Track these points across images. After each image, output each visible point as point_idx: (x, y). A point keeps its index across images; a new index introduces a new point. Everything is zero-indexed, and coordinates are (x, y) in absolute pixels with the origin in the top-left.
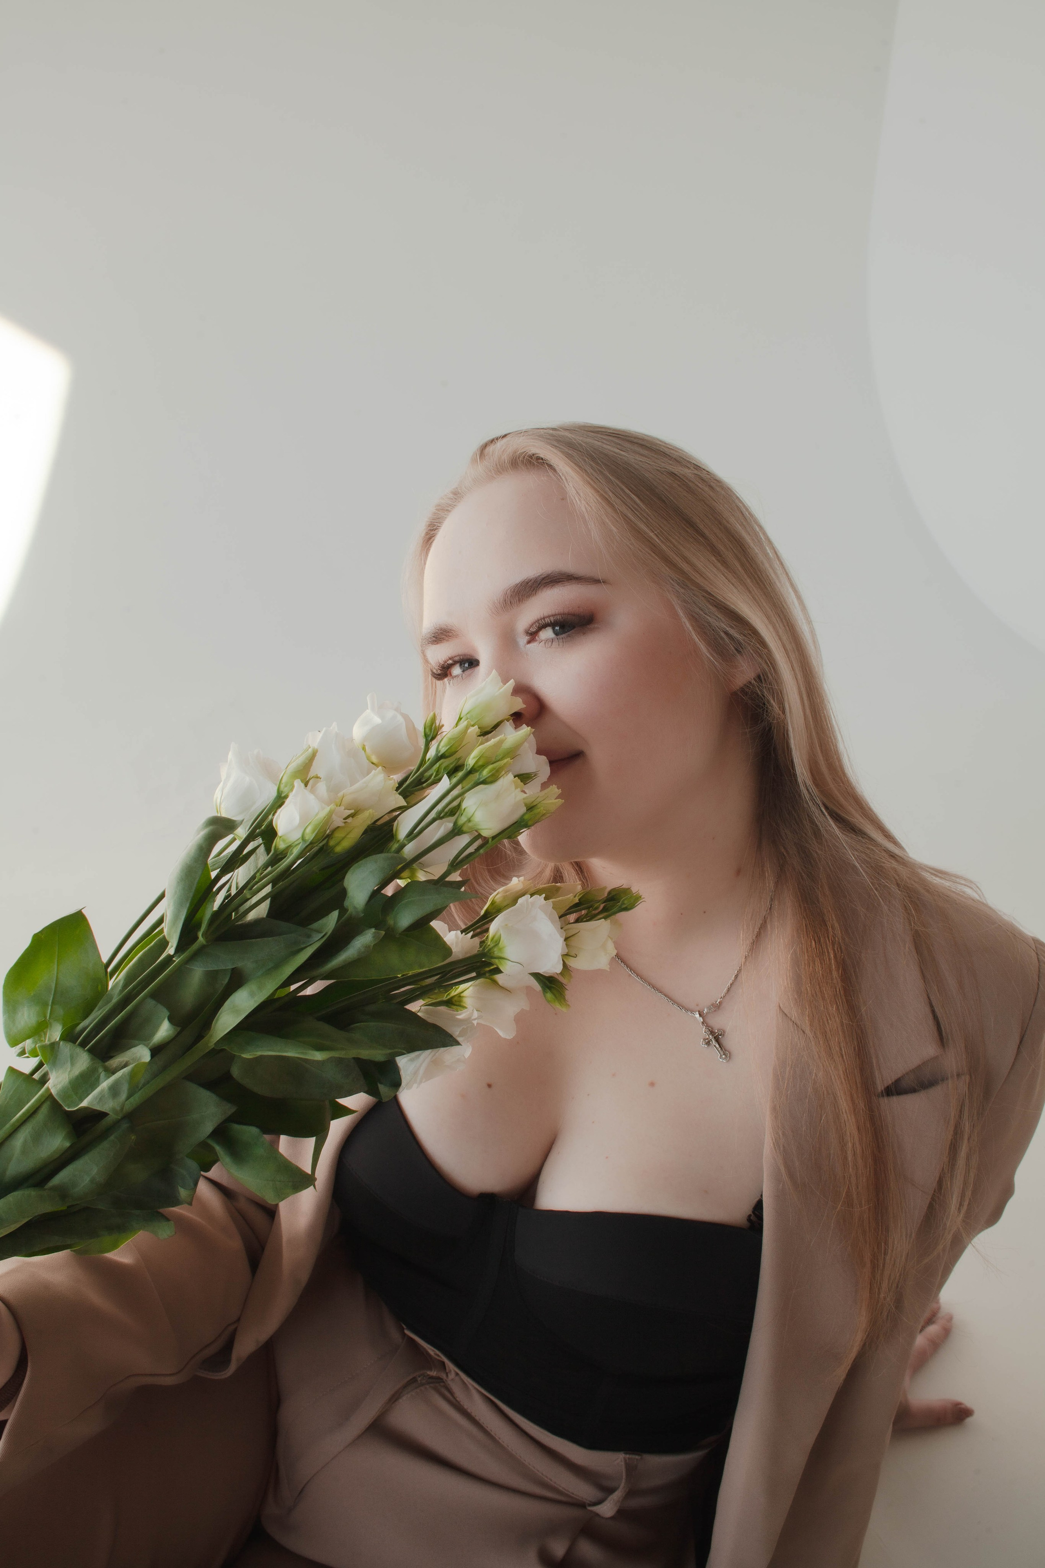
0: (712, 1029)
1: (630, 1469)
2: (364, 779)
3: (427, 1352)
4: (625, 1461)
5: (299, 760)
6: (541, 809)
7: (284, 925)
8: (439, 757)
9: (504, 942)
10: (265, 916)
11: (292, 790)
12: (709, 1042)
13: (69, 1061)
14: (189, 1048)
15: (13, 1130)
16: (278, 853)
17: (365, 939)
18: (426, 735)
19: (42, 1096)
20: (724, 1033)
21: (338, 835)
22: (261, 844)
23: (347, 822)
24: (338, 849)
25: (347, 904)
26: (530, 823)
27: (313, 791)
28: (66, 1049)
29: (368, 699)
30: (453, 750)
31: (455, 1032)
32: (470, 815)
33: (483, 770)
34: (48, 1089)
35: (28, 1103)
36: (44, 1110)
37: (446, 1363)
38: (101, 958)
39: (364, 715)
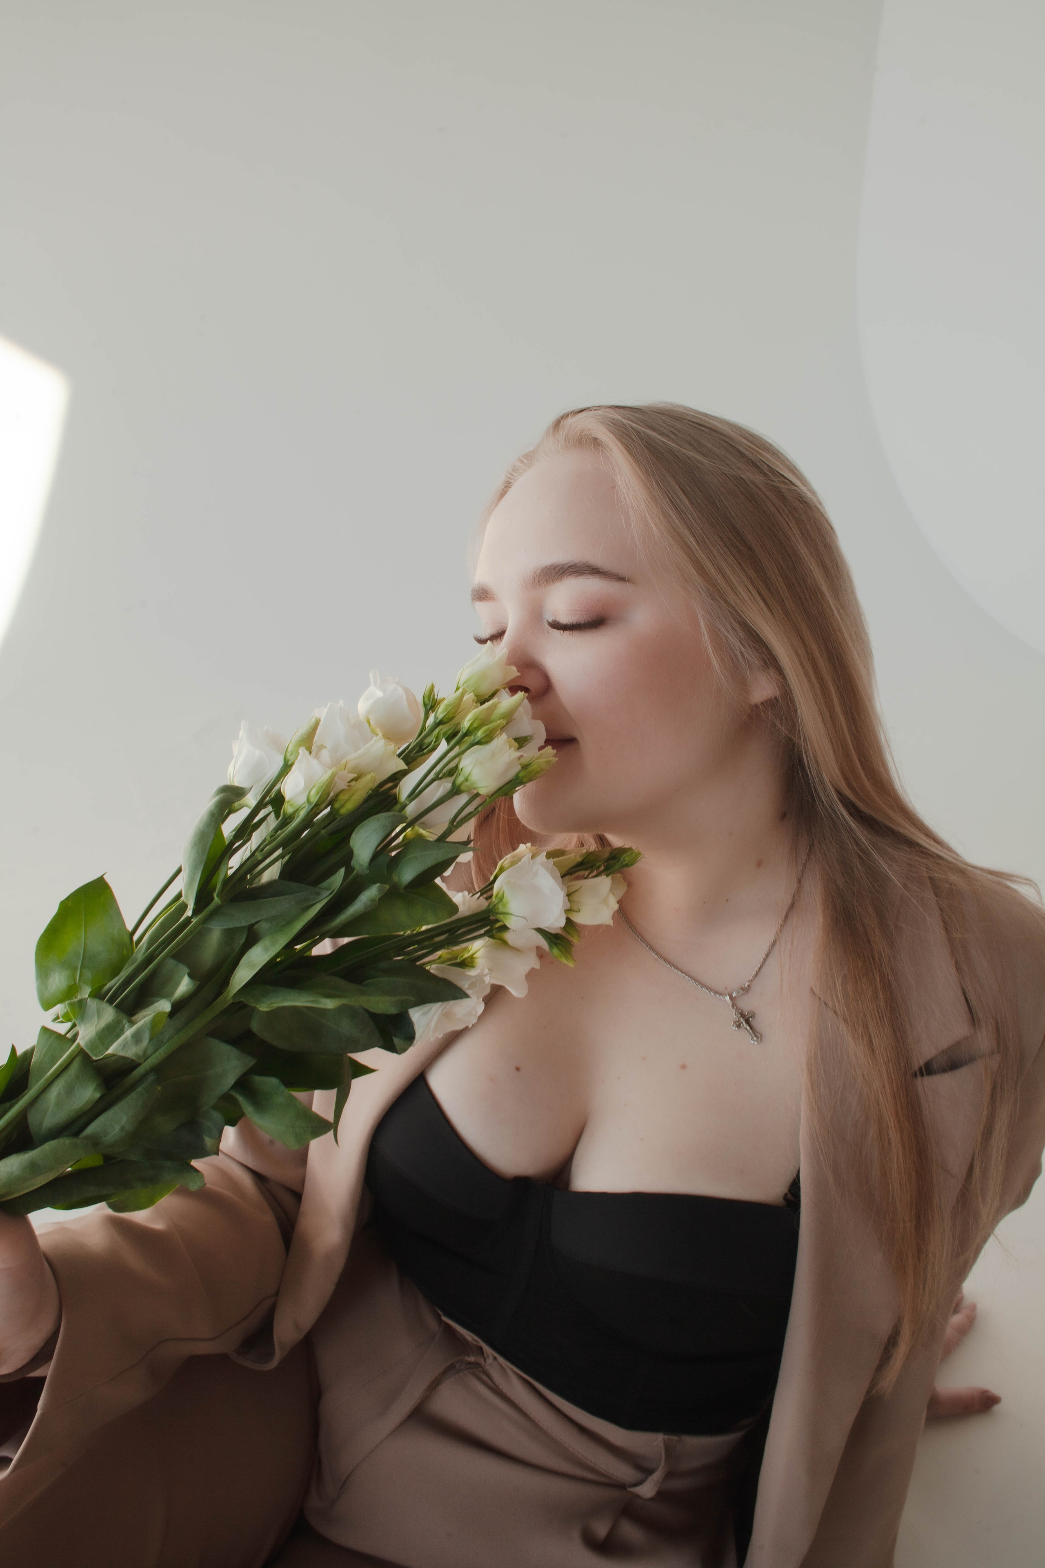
0: (742, 1012)
1: (669, 1449)
2: (366, 746)
3: (464, 1338)
4: (664, 1442)
5: (303, 728)
6: (534, 767)
7: (295, 885)
8: (439, 724)
9: (508, 897)
10: (277, 878)
11: (297, 758)
12: (740, 1024)
13: (96, 1016)
14: (209, 1003)
15: (47, 1084)
16: (286, 817)
17: (371, 894)
18: (425, 705)
19: (73, 1051)
20: (754, 1015)
21: (343, 797)
22: (272, 811)
23: (350, 785)
24: (343, 811)
25: (353, 863)
26: (525, 780)
27: (317, 757)
28: (93, 1004)
29: (371, 675)
30: (451, 715)
31: (465, 985)
32: (466, 775)
33: (477, 732)
34: (79, 1045)
35: (60, 1058)
36: (76, 1065)
37: (483, 1348)
38: (125, 926)
39: (368, 691)
